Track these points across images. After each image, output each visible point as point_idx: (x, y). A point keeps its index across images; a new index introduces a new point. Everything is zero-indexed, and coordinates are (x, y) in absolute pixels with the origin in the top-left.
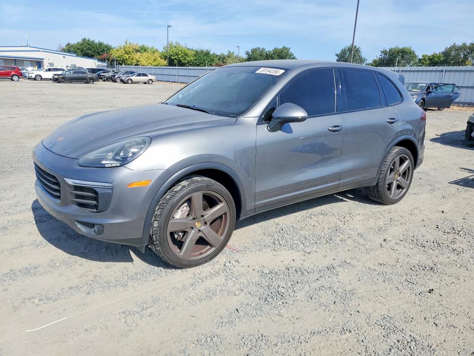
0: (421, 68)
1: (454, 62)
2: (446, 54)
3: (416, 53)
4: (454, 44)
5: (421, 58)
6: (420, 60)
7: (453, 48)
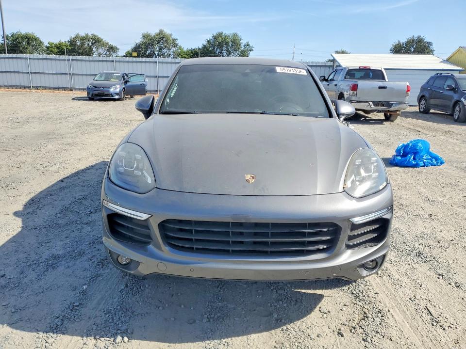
0: (50, 56)
1: (82, 52)
2: (72, 42)
3: (42, 40)
4: (78, 34)
5: (48, 45)
6: (48, 48)
7: (77, 37)
